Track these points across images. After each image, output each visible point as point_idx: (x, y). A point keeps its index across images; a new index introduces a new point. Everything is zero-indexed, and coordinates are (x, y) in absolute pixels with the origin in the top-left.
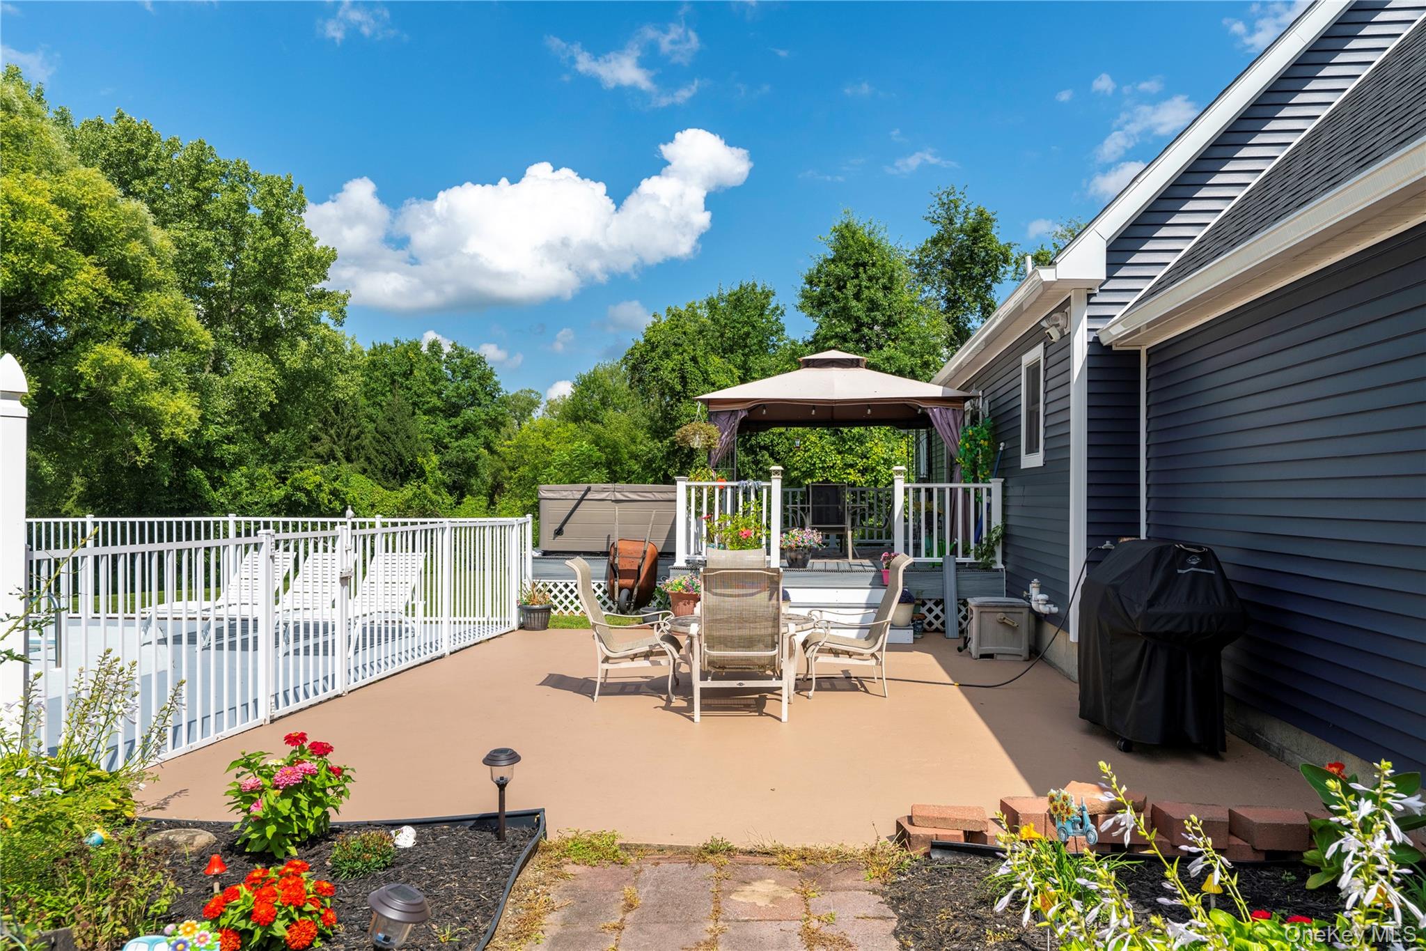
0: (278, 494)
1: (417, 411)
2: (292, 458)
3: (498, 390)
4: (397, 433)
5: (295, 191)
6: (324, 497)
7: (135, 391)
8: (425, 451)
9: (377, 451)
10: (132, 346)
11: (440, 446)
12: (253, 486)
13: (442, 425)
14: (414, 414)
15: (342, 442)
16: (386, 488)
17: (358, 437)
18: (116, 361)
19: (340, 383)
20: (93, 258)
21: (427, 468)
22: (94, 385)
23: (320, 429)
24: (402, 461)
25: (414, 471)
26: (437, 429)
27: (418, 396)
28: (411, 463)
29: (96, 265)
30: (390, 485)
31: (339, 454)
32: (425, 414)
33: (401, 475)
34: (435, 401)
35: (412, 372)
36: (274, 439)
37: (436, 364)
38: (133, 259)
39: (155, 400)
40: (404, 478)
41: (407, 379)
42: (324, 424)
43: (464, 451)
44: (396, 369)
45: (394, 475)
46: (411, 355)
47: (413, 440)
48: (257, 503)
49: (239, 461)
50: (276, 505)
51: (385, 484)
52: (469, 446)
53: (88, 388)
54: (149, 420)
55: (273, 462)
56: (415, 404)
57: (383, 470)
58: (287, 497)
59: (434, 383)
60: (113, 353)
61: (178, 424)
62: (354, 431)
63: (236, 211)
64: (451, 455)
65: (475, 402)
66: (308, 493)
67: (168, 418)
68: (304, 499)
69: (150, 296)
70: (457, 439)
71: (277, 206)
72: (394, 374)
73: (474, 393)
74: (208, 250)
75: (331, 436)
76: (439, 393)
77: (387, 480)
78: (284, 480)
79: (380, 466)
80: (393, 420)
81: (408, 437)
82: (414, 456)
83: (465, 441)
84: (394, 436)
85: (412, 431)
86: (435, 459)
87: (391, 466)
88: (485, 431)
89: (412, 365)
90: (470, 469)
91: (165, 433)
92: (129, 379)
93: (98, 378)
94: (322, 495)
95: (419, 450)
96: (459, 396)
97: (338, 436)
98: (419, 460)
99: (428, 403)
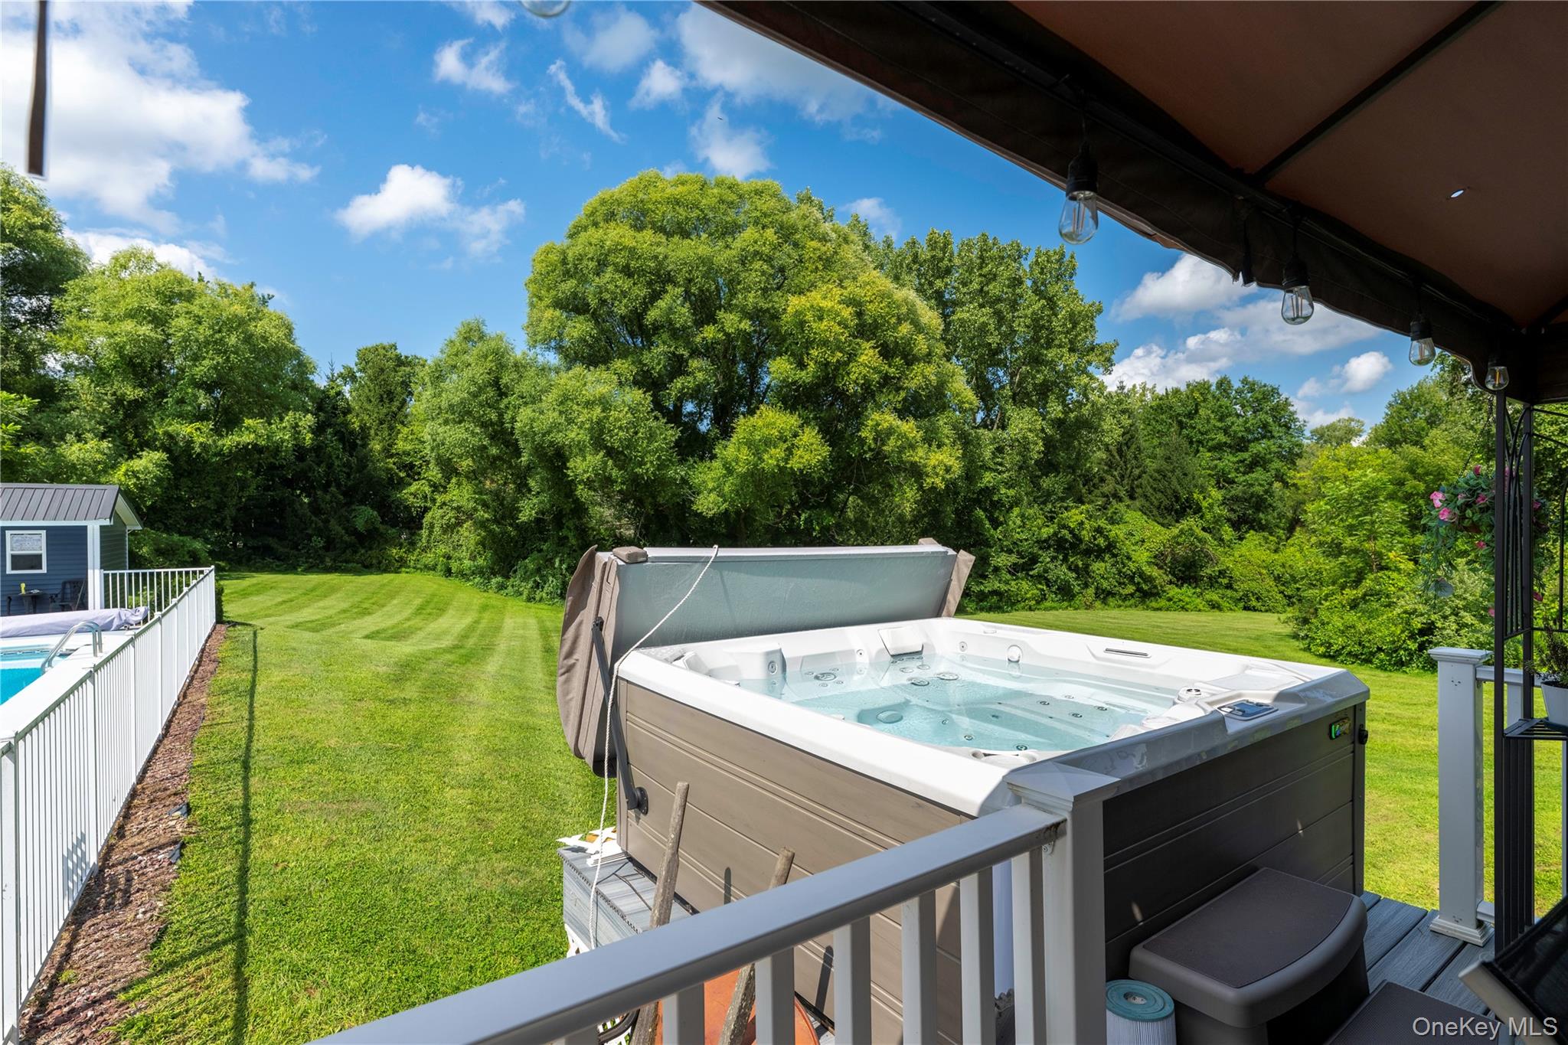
0: (1046, 532)
1: (1201, 449)
2: (1062, 499)
3: (1295, 420)
4: (1173, 471)
5: (1067, 258)
6: (1086, 535)
7: (901, 450)
8: (1202, 487)
9: (1154, 489)
10: (902, 413)
11: (1223, 480)
12: (1024, 526)
13: (1229, 460)
14: (1198, 451)
15: (1125, 482)
16: (1163, 525)
17: (1140, 477)
18: (886, 425)
19: (1105, 427)
20: (872, 343)
21: (1205, 504)
22: (873, 446)
23: (1106, 472)
24: (1178, 498)
25: (1190, 507)
26: (1221, 465)
27: (1202, 434)
28: (1187, 500)
29: (874, 348)
30: (1166, 521)
31: (1122, 493)
32: (1209, 451)
33: (1176, 511)
34: (1222, 438)
35: (1197, 411)
36: (1046, 483)
37: (1225, 401)
38: (902, 338)
39: (919, 455)
40: (1180, 515)
41: (1192, 419)
42: (1110, 467)
43: (1252, 485)
44: (1180, 410)
45: (1169, 510)
46: (1196, 395)
47: (1190, 477)
48: (1026, 540)
49: (1017, 502)
50: (1046, 541)
51: (1161, 520)
52: (1257, 480)
53: (870, 450)
54: (916, 472)
55: (1044, 503)
56: (1200, 442)
57: (1159, 508)
58: (1055, 534)
59: (1221, 420)
60: (887, 419)
61: (937, 475)
62: (1137, 472)
63: (1009, 287)
64: (1237, 490)
65: (1266, 433)
66: (1071, 531)
67: (929, 469)
68: (1069, 536)
69: (918, 368)
70: (1244, 473)
71: (1042, 273)
72: (1179, 414)
73: (1265, 426)
74: (984, 325)
75: (1114, 476)
76: (1226, 432)
77: (1163, 516)
78: (1052, 519)
79: (1156, 503)
80: (1169, 458)
81: (1185, 474)
82: (1191, 493)
83: (1253, 475)
84: (1170, 474)
85: (1191, 469)
86: (1216, 494)
87: (1166, 502)
88: (1277, 464)
89: (1197, 405)
90: (1260, 503)
91: (928, 482)
92: (898, 439)
93: (875, 440)
94: (1084, 532)
95: (1196, 486)
96: (1248, 430)
97: (1122, 477)
98: (1195, 496)
99: (1213, 439)
